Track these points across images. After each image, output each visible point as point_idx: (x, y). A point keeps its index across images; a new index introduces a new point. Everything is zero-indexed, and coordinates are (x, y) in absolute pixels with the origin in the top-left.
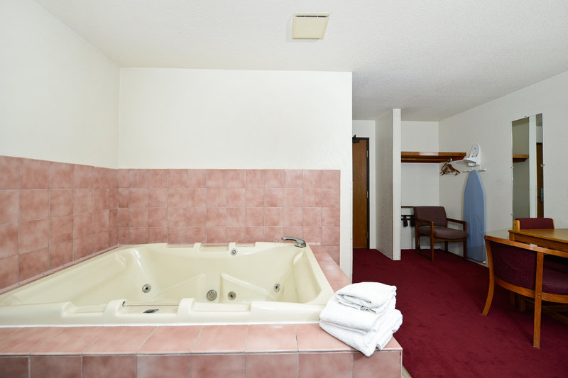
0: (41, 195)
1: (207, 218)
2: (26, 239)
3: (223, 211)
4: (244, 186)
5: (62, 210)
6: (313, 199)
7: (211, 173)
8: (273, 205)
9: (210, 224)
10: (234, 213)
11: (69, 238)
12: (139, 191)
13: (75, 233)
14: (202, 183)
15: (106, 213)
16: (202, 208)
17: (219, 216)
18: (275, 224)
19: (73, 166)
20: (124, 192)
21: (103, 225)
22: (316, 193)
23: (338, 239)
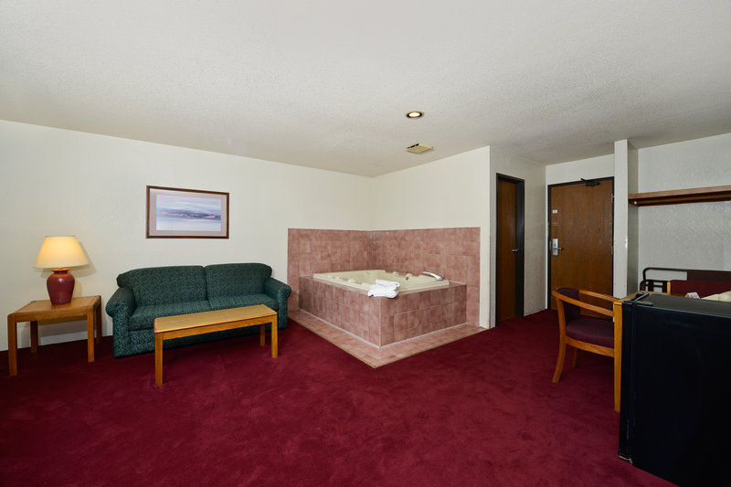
0: (338, 243)
1: (406, 259)
2: (333, 259)
3: (413, 256)
4: (422, 240)
5: (346, 250)
6: (461, 249)
7: (407, 232)
8: (438, 253)
9: (407, 263)
10: (418, 257)
11: (348, 261)
12: (380, 242)
13: (351, 260)
14: (403, 239)
15: (366, 253)
16: (403, 253)
17: (411, 258)
18: (438, 266)
19: (349, 231)
20: (374, 243)
21: (364, 259)
22: (463, 245)
23: (478, 282)
